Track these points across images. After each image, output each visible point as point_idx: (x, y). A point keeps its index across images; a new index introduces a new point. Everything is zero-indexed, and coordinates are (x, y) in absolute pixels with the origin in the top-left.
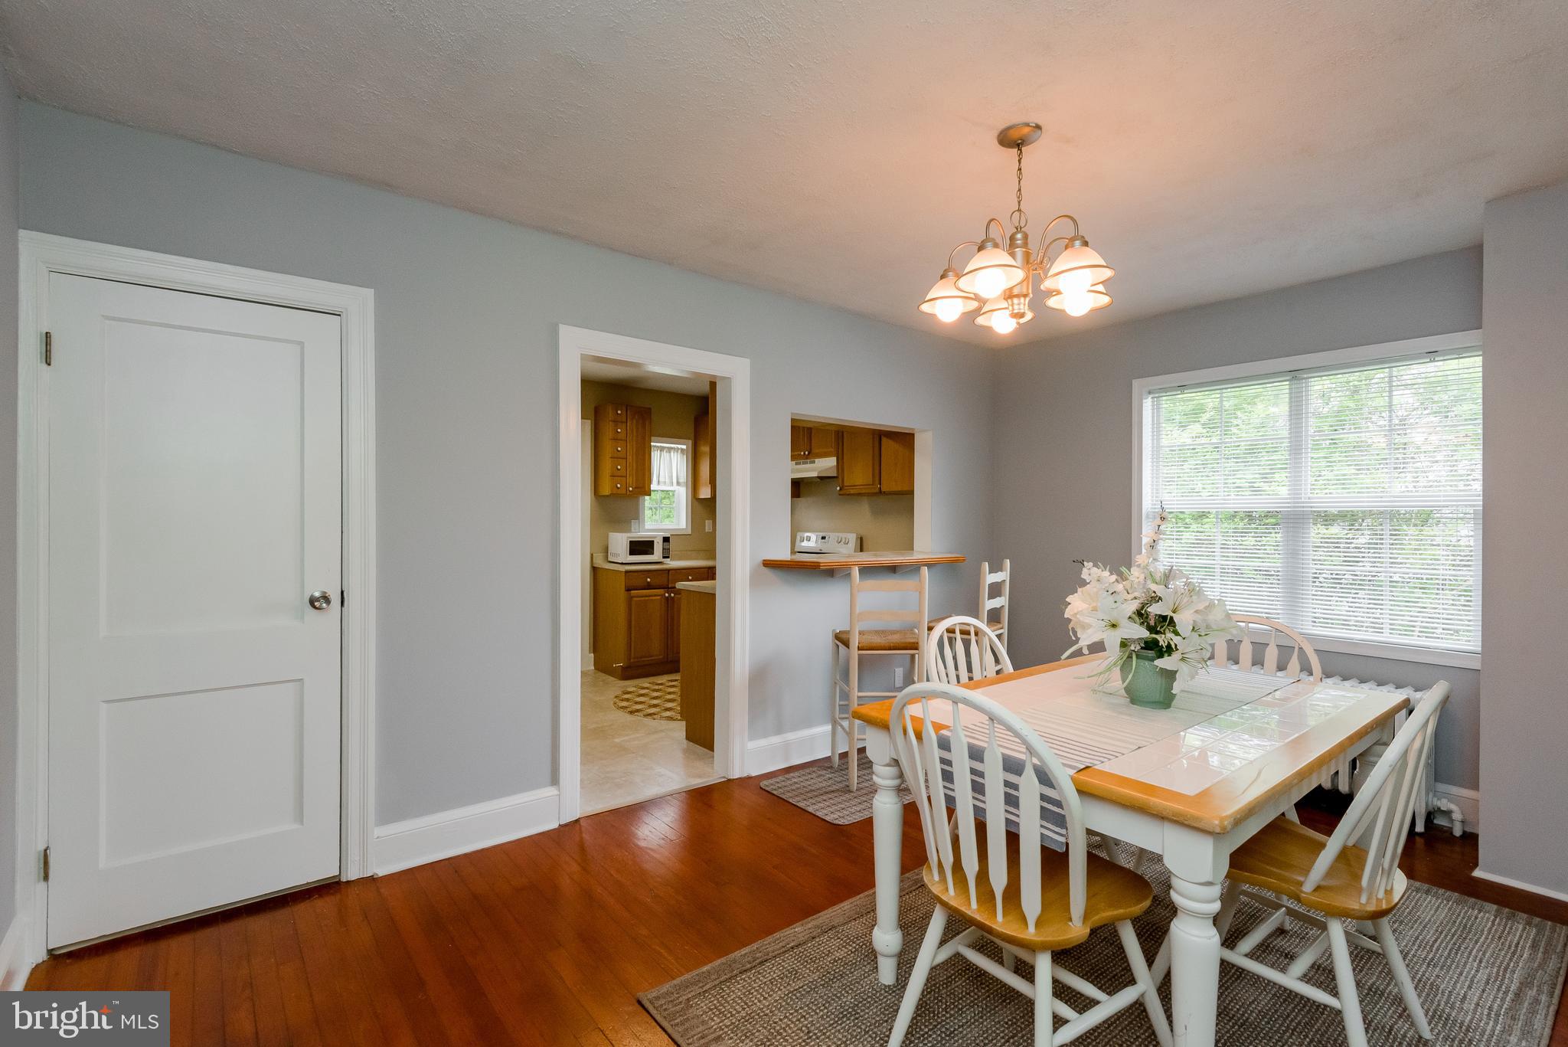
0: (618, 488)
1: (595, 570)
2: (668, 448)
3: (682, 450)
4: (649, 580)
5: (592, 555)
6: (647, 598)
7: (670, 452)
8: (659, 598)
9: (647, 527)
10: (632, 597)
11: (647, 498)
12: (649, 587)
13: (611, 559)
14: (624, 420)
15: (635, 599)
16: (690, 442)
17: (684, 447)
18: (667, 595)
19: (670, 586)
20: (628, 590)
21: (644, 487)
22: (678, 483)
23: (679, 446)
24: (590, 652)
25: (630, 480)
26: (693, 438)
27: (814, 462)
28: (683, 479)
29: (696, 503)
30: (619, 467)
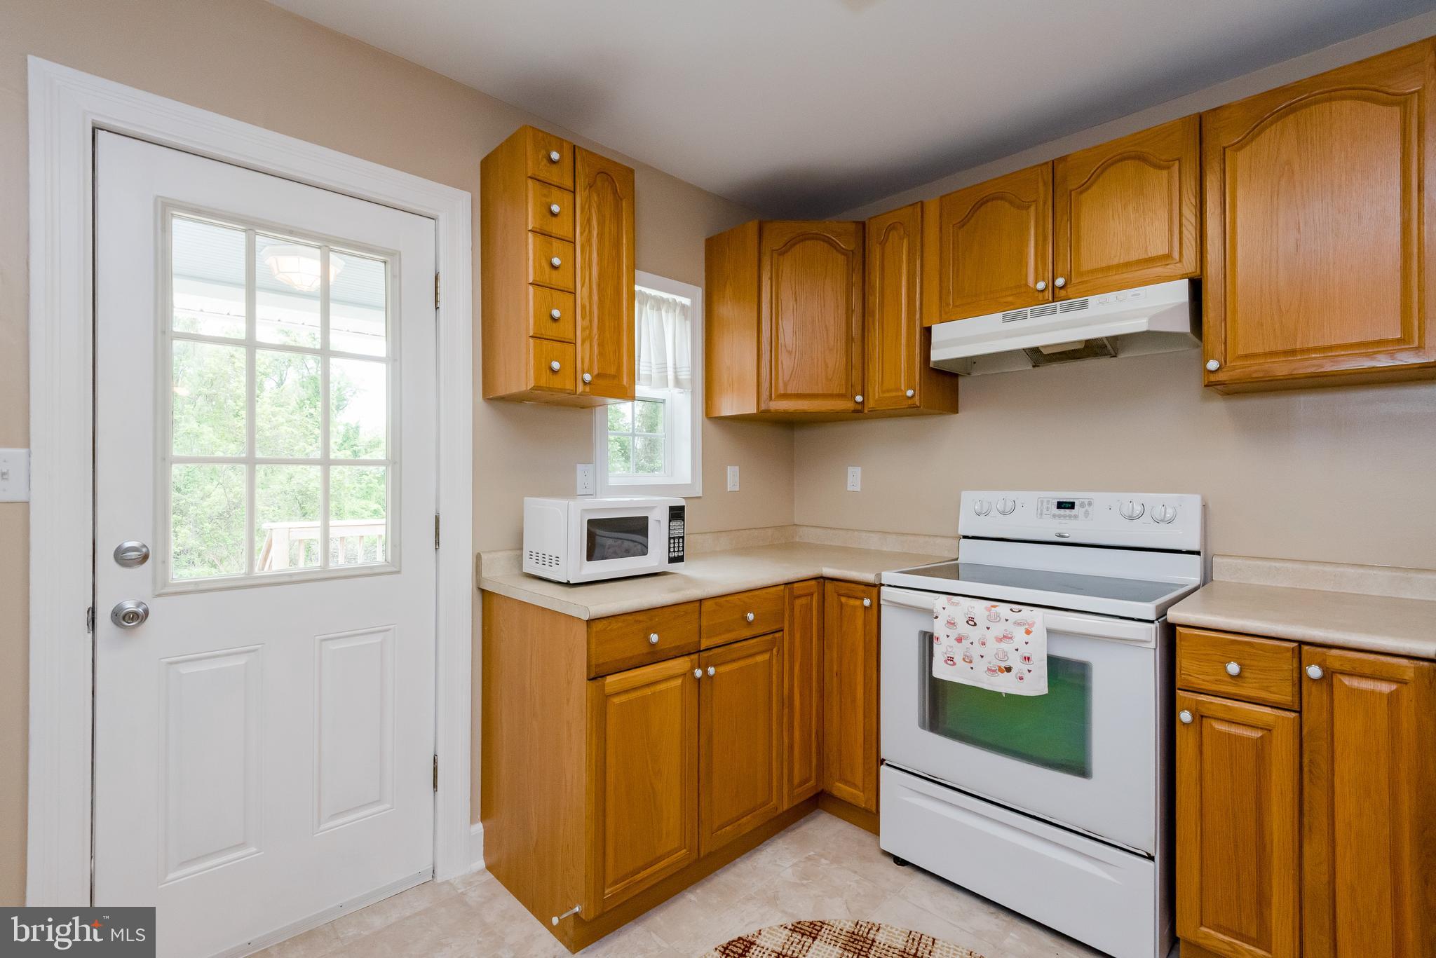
0: (554, 372)
1: (486, 597)
2: (654, 298)
3: (683, 307)
4: (654, 638)
5: (478, 559)
6: (648, 691)
7: (659, 309)
8: (678, 682)
9: (612, 481)
10: (608, 697)
11: (625, 407)
12: (655, 656)
13: (530, 567)
14: (568, 183)
15: (616, 700)
16: (699, 292)
17: (686, 301)
18: (698, 673)
19: (705, 644)
20: (596, 676)
21: (617, 376)
22: (678, 383)
23: (679, 299)
24: (472, 822)
25: (583, 351)
26: (704, 282)
27: (1085, 305)
28: (685, 375)
29: (713, 430)
30: (556, 313)
